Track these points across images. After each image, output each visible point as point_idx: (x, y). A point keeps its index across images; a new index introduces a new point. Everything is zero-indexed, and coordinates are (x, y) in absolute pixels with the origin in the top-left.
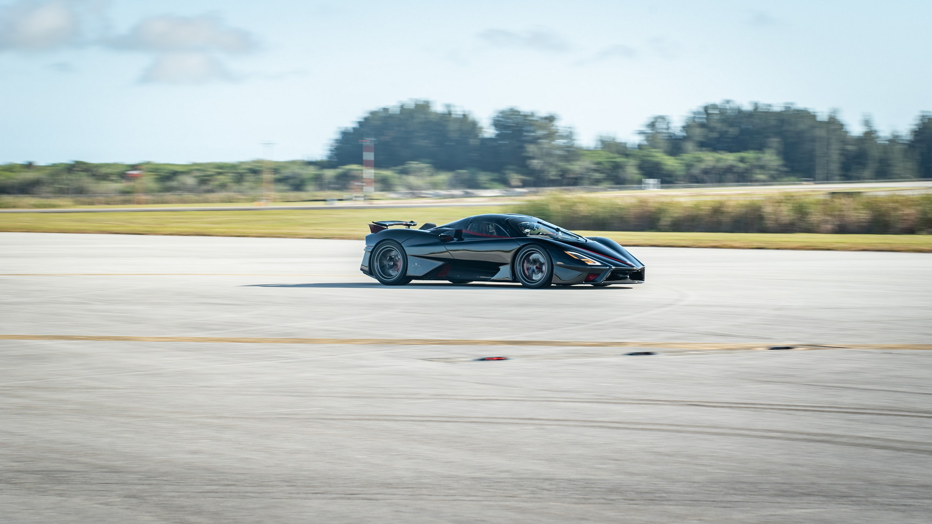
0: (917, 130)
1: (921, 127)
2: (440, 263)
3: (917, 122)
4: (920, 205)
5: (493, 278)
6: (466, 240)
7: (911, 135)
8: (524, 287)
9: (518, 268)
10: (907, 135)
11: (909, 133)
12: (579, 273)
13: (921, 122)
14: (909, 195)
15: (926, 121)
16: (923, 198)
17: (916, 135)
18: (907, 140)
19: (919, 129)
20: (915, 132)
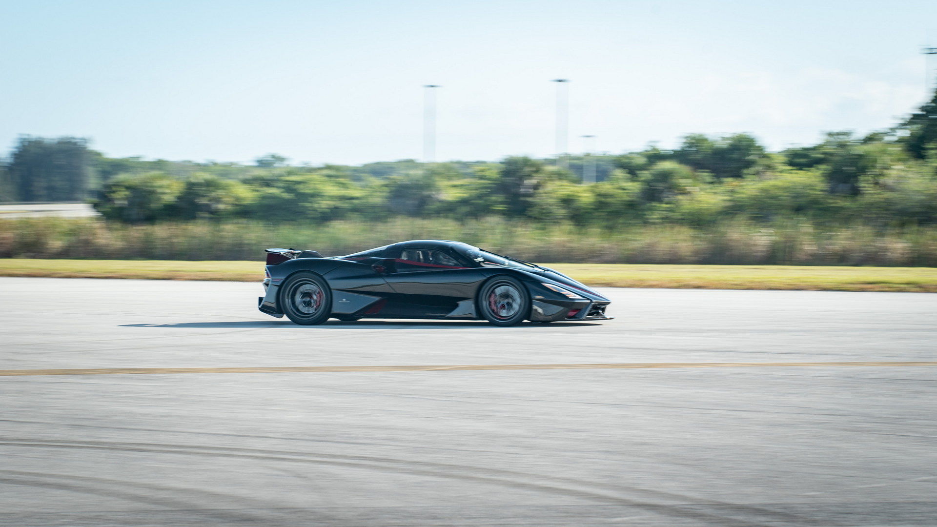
0: (17, 153)
1: (21, 150)
2: (376, 298)
3: (17, 145)
4: (17, 228)
5: (450, 315)
6: (400, 271)
7: (12, 157)
8: (492, 324)
9: (485, 304)
10: (7, 157)
11: (9, 156)
12: (561, 308)
13: (21, 145)
14: (6, 218)
15: (26, 144)
16: (21, 221)
17: (16, 158)
18: (8, 163)
19: (20, 151)
20: (15, 154)
